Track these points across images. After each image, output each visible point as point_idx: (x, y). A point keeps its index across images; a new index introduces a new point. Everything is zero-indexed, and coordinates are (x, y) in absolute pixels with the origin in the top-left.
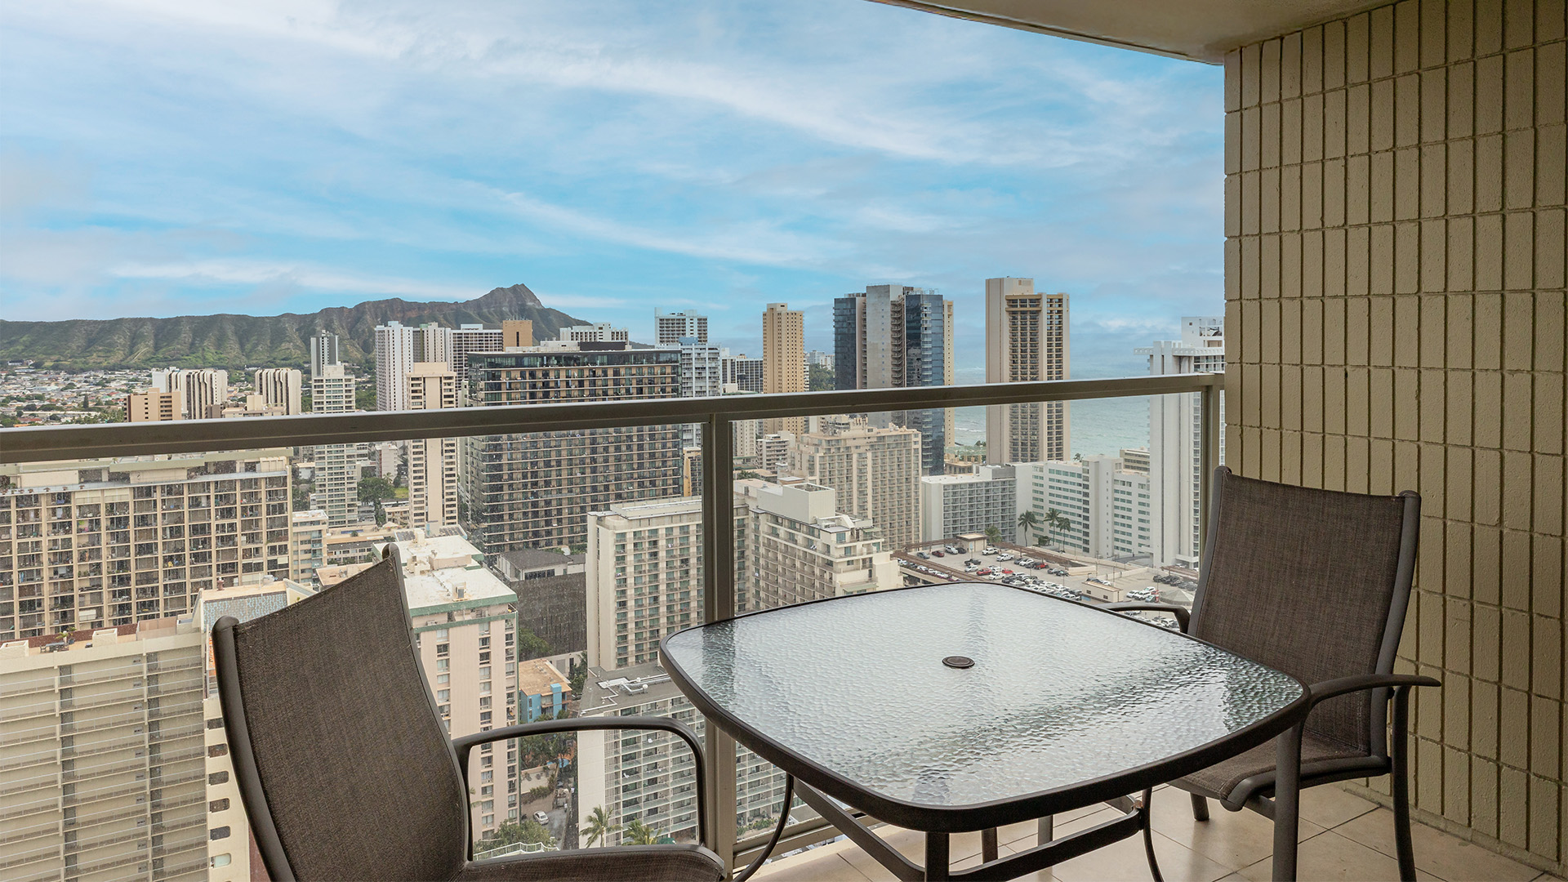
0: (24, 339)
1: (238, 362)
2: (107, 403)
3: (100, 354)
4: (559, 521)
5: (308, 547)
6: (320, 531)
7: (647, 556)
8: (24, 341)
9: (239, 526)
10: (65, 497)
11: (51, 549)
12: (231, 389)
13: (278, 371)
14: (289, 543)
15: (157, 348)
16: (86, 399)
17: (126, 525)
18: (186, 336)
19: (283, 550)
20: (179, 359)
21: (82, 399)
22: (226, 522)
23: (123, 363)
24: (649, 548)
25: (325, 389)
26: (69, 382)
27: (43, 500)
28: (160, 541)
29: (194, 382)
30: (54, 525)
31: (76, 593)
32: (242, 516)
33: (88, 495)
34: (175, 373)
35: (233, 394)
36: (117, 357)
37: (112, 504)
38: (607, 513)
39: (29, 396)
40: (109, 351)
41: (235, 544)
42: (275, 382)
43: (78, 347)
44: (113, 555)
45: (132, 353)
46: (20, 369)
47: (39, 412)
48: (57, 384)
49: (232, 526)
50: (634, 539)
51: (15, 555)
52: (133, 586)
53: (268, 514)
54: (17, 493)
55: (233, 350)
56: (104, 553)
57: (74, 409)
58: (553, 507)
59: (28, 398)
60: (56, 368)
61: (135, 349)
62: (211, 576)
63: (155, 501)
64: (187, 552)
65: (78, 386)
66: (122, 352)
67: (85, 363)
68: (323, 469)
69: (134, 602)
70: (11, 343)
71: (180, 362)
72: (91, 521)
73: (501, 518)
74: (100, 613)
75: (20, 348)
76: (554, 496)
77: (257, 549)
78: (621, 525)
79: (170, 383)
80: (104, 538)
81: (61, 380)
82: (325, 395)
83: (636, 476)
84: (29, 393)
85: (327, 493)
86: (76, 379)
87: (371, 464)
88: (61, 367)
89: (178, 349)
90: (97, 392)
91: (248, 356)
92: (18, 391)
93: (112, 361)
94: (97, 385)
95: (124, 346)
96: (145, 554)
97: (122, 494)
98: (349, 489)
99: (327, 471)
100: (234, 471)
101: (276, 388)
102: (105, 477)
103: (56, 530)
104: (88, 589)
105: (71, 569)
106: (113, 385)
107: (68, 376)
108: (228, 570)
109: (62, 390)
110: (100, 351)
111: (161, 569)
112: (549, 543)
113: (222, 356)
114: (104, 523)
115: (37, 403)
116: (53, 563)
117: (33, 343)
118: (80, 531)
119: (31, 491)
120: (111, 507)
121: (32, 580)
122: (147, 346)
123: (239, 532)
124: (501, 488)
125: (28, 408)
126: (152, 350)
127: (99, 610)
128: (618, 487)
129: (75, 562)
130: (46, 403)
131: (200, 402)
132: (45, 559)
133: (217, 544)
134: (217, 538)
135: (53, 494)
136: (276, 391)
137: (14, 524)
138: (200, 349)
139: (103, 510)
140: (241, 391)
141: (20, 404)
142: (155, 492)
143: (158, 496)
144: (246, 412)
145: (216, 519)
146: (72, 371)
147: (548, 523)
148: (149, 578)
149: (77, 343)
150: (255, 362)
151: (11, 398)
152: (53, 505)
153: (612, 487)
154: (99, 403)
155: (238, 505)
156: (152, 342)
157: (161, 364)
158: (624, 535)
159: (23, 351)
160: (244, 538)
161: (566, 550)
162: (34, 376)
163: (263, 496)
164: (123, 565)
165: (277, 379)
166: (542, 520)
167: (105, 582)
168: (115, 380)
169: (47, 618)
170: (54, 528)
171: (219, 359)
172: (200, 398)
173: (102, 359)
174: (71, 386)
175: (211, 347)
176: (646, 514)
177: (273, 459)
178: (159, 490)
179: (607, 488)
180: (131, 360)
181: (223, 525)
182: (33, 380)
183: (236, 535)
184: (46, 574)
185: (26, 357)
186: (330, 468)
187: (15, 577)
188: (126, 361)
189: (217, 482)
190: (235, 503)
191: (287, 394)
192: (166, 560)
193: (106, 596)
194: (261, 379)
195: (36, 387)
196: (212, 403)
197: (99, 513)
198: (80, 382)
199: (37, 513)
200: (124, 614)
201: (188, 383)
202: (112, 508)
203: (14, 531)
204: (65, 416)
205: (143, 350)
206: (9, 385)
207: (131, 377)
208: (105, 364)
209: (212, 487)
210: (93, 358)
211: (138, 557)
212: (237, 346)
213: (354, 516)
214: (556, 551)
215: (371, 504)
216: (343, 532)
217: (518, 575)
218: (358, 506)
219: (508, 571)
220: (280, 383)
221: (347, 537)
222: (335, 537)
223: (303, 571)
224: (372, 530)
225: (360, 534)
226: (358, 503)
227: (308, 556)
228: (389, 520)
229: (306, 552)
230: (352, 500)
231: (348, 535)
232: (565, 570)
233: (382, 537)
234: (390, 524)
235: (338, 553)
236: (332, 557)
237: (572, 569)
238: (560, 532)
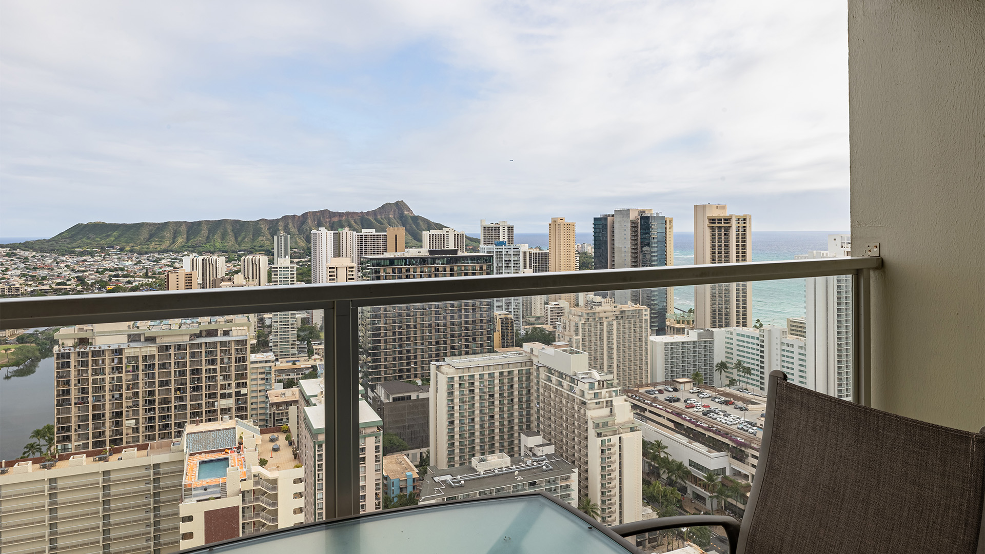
0: (115, 233)
1: (233, 248)
2: (159, 273)
3: (156, 243)
4: (416, 363)
5: (263, 376)
6: (270, 367)
7: (468, 392)
8: (115, 235)
9: (218, 370)
10: (119, 351)
11: (111, 383)
12: (229, 265)
13: (254, 257)
14: (248, 381)
15: (188, 239)
16: (147, 270)
17: (154, 368)
18: (204, 231)
19: (244, 385)
20: (200, 246)
21: (145, 270)
22: (211, 367)
23: (169, 249)
24: (468, 387)
25: (278, 273)
26: (139, 260)
27: (107, 353)
28: (173, 379)
29: (206, 263)
30: (113, 368)
31: (124, 409)
32: (221, 364)
33: (132, 350)
34: (195, 258)
35: (230, 268)
36: (166, 244)
37: (146, 356)
38: (443, 363)
39: (116, 268)
40: (161, 241)
41: (216, 381)
42: (253, 264)
43: (144, 238)
44: (146, 387)
45: (174, 242)
46: (112, 252)
47: (121, 279)
48: (132, 261)
49: (215, 370)
50: (459, 381)
51: (90, 386)
52: (157, 406)
53: (236, 362)
54: (92, 349)
55: (231, 242)
56: (141, 385)
57: (141, 277)
58: (412, 354)
59: (116, 270)
60: (132, 251)
61: (176, 240)
62: (202, 400)
63: (170, 354)
64: (188, 386)
65: (144, 262)
66: (168, 242)
67: (148, 248)
68: (277, 322)
69: (157, 415)
70: (108, 236)
71: (201, 248)
72: (133, 366)
73: (379, 361)
74: (137, 423)
75: (113, 239)
76: (412, 348)
77: (229, 385)
78: (451, 372)
79: (193, 264)
80: (141, 377)
81: (134, 259)
82: (278, 276)
83: (463, 335)
84: (116, 266)
85: (279, 337)
86: (142, 258)
87: (307, 316)
88: (134, 250)
89: (200, 240)
90: (154, 266)
91: (239, 245)
92: (110, 265)
93: (163, 247)
94: (154, 262)
95: (170, 238)
96: (164, 386)
97: (152, 350)
98: (292, 334)
99: (279, 323)
100: (216, 335)
101: (253, 267)
102: (143, 339)
103: (114, 371)
104: (131, 407)
105: (121, 395)
106: (163, 261)
107: (138, 256)
108: (212, 397)
109: (134, 265)
110: (156, 241)
111: (173, 396)
112: (409, 377)
113: (225, 244)
114: (141, 368)
115: (120, 273)
116: (111, 391)
117: (119, 236)
118: (127, 372)
119: (100, 347)
120: (145, 358)
121: (100, 401)
122: (183, 238)
123: (218, 374)
124: (379, 341)
125: (116, 276)
126: (185, 241)
127: (137, 420)
128: (453, 342)
129: (124, 391)
130: (125, 273)
131: (210, 275)
132: (107, 389)
133: (205, 381)
134: (206, 377)
135: (112, 350)
136: (253, 269)
137: (90, 368)
138: (212, 240)
139: (140, 359)
140: (235, 266)
141: (111, 273)
142: (170, 348)
143: (172, 351)
144: (233, 285)
145: (206, 366)
146: (140, 253)
147: (408, 364)
148: (166, 401)
149: (145, 234)
150: (243, 248)
151: (106, 270)
152: (113, 356)
153: (448, 342)
154: (154, 273)
155: (218, 357)
156: (185, 236)
157: (190, 249)
158: (453, 378)
159: (114, 241)
160: (222, 377)
161: (419, 382)
162: (120, 256)
163: (233, 351)
164: (152, 393)
165: (254, 262)
166: (404, 362)
167: (141, 403)
168: (164, 259)
169: (108, 424)
170: (113, 369)
171: (223, 246)
172: (210, 273)
173: (157, 246)
174: (139, 262)
175: (218, 239)
176: (467, 365)
177: (239, 328)
178: (173, 348)
179: (445, 343)
180: (173, 246)
181: (210, 369)
182: (119, 258)
183: (217, 376)
184: (107, 397)
185: (115, 244)
186: (281, 322)
187: (90, 399)
188: (170, 247)
189: (206, 343)
190: (217, 356)
191: (260, 271)
192: (176, 390)
193: (141, 412)
194: (244, 262)
195: (121, 263)
196: (216, 277)
197: (138, 361)
198: (145, 260)
199: (103, 361)
200: (151, 423)
201: (203, 264)
202: (146, 359)
203: (90, 372)
204: (135, 281)
205: (180, 240)
206: (106, 261)
207: (173, 257)
208: (159, 249)
209: (203, 346)
210: (152, 246)
211: (160, 388)
212: (234, 238)
213: (295, 351)
214: (413, 382)
215: (305, 343)
216: (287, 362)
217: (388, 398)
218: (298, 345)
219: (383, 395)
220: (256, 265)
221: (289, 365)
222: (282, 365)
223: (260, 391)
224: (305, 361)
225: (298, 363)
226: (298, 343)
227: (263, 382)
228: (316, 353)
229: (262, 379)
230: (294, 341)
231: (290, 364)
232: (418, 396)
233: (310, 366)
234: (316, 356)
235: (284, 375)
236: (280, 378)
237: (422, 396)
238: (416, 369)
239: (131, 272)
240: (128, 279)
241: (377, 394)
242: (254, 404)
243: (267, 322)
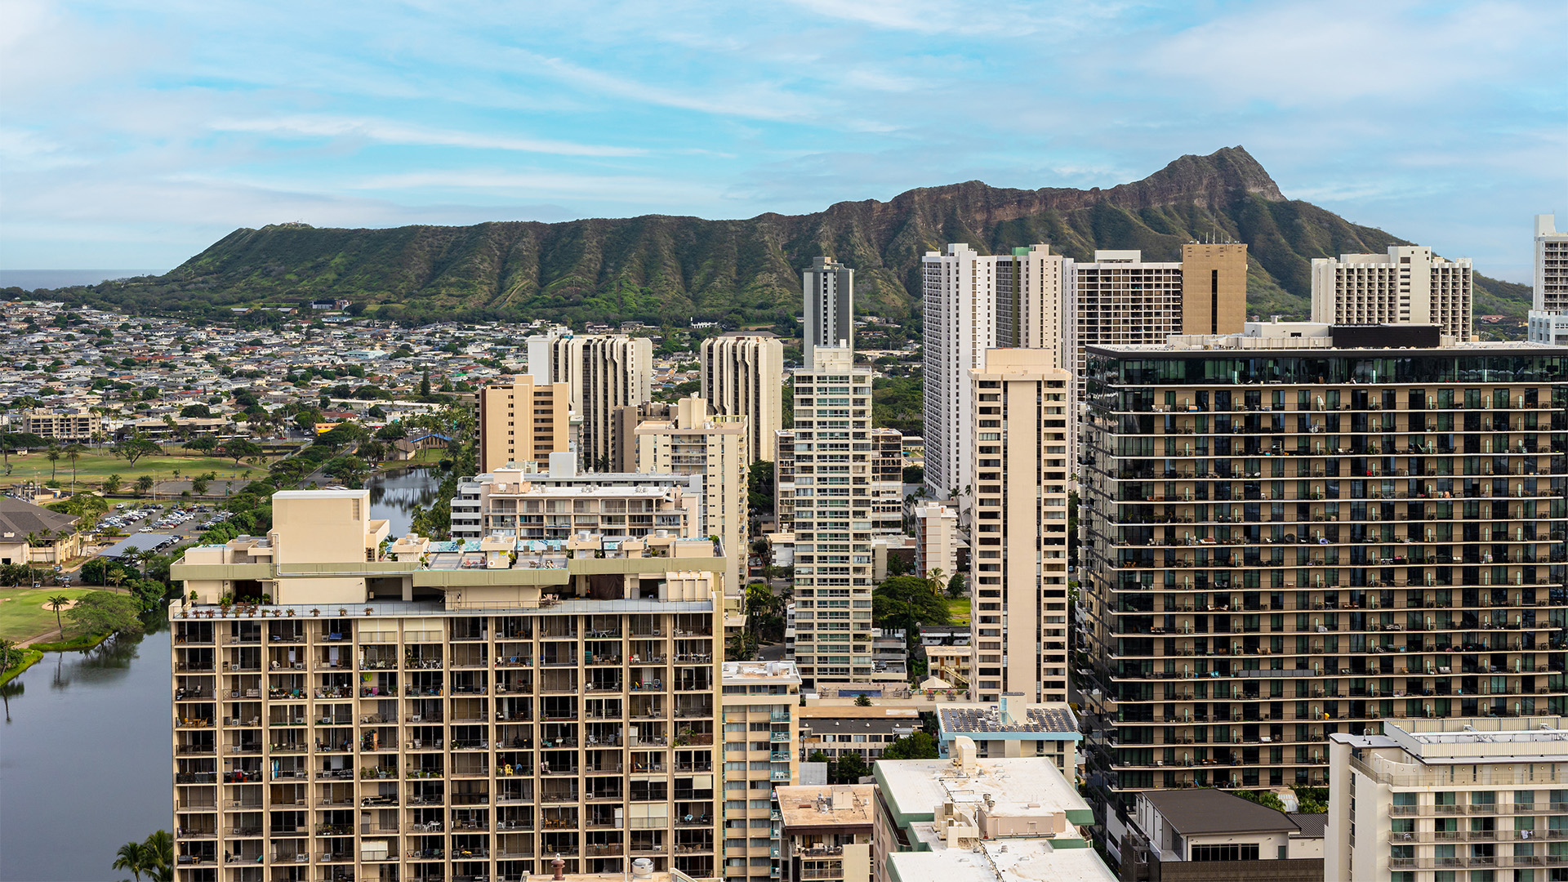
0: (337, 260)
1: (678, 311)
2: (461, 387)
3: (453, 291)
4: (1276, 731)
5: (763, 736)
6: (786, 708)
7: (1468, 854)
8: (337, 265)
9: (625, 707)
10: (341, 628)
11: (320, 722)
12: (664, 365)
13: (741, 342)
14: (715, 749)
15: (543, 280)
16: (426, 376)
17: (438, 687)
18: (592, 257)
19: (703, 761)
20: (578, 304)
21: (419, 378)
22: (604, 696)
23: (488, 309)
24: (1472, 835)
25: (815, 396)
26: (403, 343)
27: (309, 631)
28: (491, 724)
29: (595, 359)
30: (325, 677)
31: (357, 807)
32: (633, 687)
33: (379, 627)
34: (564, 341)
35: (667, 376)
36: (480, 295)
37: (416, 647)
38: (1376, 740)
39: (339, 368)
40: (466, 286)
41: (617, 741)
42: (736, 363)
43: (419, 276)
44: (417, 742)
45: (501, 289)
46: (331, 315)
47: (354, 401)
48: (383, 347)
49: (614, 705)
50: (1437, 809)
51: (265, 728)
52: (447, 805)
53: (678, 686)
54: (270, 617)
55: (669, 291)
56: (403, 736)
57: (408, 397)
58: (1264, 696)
59: (340, 373)
60: (383, 315)
61: (507, 282)
62: (576, 799)
63: (485, 646)
64: (536, 750)
65: (417, 351)
66: (486, 288)
67: (429, 307)
68: (810, 559)
69: (447, 834)
70: (318, 268)
71: (579, 308)
72: (382, 676)
73: (1146, 713)
74: (393, 852)
75: (332, 276)
76: (1265, 674)
77: (658, 757)
78: (1407, 777)
79: (556, 360)
80: (403, 710)
81: (390, 339)
82: (815, 407)
83: (1457, 642)
84: (340, 362)
85: (816, 609)
86: (413, 338)
87: (907, 542)
88: (390, 313)
89: (579, 284)
90: (445, 363)
91: (695, 300)
92: (325, 357)
93: (470, 305)
94: (445, 350)
95: (490, 276)
96: (466, 745)
97: (430, 629)
98: (858, 603)
99: (816, 564)
100: (619, 595)
101: (736, 375)
102: (407, 594)
103: (328, 688)
104: (377, 802)
105: (348, 762)
106: (471, 350)
107: (401, 331)
108: (606, 790)
109: (391, 358)
110: (451, 285)
111: (492, 778)
112: (1251, 778)
113: (653, 298)
114: (403, 682)
115: (351, 382)
116: (323, 747)
117: (350, 267)
118: (365, 692)
119: (291, 613)
120: (414, 651)
121: (292, 775)
122: (528, 276)
123: (625, 719)
124: (1147, 646)
125: (343, 392)
126: (534, 284)
127: (393, 842)
128: (1416, 664)
129: (356, 751)
130: (366, 383)
131: (606, 397)
132: (310, 739)
133: (587, 739)
134: (588, 726)
135: (325, 622)
136: (736, 381)
137: (264, 672)
138: (615, 283)
139: (401, 656)
140: (682, 369)
141: (326, 383)
142: (485, 628)
143: (490, 637)
144: (676, 432)
145: (587, 690)
146: (408, 324)
147: (1251, 733)
148: (470, 792)
149: (417, 268)
150: (708, 310)
151: (313, 372)
152: (325, 640)
153: (1400, 665)
154: (446, 388)
155: (625, 666)
156: (535, 269)
157: (549, 311)
158: (1411, 798)
159: (336, 282)
160: (634, 732)
161: (1289, 799)
162: (350, 330)
163: (669, 650)
164: (432, 764)
165: (739, 358)
166: (1237, 726)
167: (403, 792)
168: (473, 341)
169: (313, 848)
170: (326, 682)
171: (647, 304)
172: (606, 391)
173: (454, 301)
174: (405, 351)
175: (632, 281)
176: (1468, 752)
177: (688, 576)
178: (491, 627)
179: (1387, 665)
180: (501, 303)
181: (599, 702)
182: (349, 336)
183: (621, 724)
184: (312, 767)
185: (338, 294)
186: (823, 559)
187: (266, 767)
188: (493, 305)
189: (588, 618)
190: (620, 660)
191: (757, 387)
192: (503, 760)
193: (404, 819)
194: (711, 356)
195: (353, 352)
196: (626, 403)
197: (395, 661)
198: (419, 343)
199: (300, 652)
200: (431, 856)
201: (586, 360)
202: (416, 655)
203: (265, 684)
204: (392, 408)
205: (521, 283)
206: (312, 345)
207: (500, 336)
208: (459, 310)
209: (581, 626)
210: (441, 299)
211: (456, 751)
212: (678, 278)
213: (866, 659)
214: (1266, 800)
215: (901, 634)
216: (843, 694)
217: (1177, 847)
218: (876, 639)
219: (1159, 835)
220: (745, 368)
221: (847, 707)
222: (826, 702)
223: (754, 785)
224: (898, 694)
225: (875, 702)
226: (875, 632)
227: (764, 755)
228: (934, 672)
229: (761, 746)
230: (864, 626)
231: (851, 702)
232: (1283, 850)
233: (914, 713)
234: (935, 682)
235: (829, 738)
236: (818, 746)
237: (1299, 850)
238: (1277, 756)
239: (381, 380)
240: (372, 403)
241: (1136, 828)
242: (734, 824)
243: (781, 558)
